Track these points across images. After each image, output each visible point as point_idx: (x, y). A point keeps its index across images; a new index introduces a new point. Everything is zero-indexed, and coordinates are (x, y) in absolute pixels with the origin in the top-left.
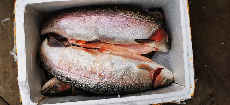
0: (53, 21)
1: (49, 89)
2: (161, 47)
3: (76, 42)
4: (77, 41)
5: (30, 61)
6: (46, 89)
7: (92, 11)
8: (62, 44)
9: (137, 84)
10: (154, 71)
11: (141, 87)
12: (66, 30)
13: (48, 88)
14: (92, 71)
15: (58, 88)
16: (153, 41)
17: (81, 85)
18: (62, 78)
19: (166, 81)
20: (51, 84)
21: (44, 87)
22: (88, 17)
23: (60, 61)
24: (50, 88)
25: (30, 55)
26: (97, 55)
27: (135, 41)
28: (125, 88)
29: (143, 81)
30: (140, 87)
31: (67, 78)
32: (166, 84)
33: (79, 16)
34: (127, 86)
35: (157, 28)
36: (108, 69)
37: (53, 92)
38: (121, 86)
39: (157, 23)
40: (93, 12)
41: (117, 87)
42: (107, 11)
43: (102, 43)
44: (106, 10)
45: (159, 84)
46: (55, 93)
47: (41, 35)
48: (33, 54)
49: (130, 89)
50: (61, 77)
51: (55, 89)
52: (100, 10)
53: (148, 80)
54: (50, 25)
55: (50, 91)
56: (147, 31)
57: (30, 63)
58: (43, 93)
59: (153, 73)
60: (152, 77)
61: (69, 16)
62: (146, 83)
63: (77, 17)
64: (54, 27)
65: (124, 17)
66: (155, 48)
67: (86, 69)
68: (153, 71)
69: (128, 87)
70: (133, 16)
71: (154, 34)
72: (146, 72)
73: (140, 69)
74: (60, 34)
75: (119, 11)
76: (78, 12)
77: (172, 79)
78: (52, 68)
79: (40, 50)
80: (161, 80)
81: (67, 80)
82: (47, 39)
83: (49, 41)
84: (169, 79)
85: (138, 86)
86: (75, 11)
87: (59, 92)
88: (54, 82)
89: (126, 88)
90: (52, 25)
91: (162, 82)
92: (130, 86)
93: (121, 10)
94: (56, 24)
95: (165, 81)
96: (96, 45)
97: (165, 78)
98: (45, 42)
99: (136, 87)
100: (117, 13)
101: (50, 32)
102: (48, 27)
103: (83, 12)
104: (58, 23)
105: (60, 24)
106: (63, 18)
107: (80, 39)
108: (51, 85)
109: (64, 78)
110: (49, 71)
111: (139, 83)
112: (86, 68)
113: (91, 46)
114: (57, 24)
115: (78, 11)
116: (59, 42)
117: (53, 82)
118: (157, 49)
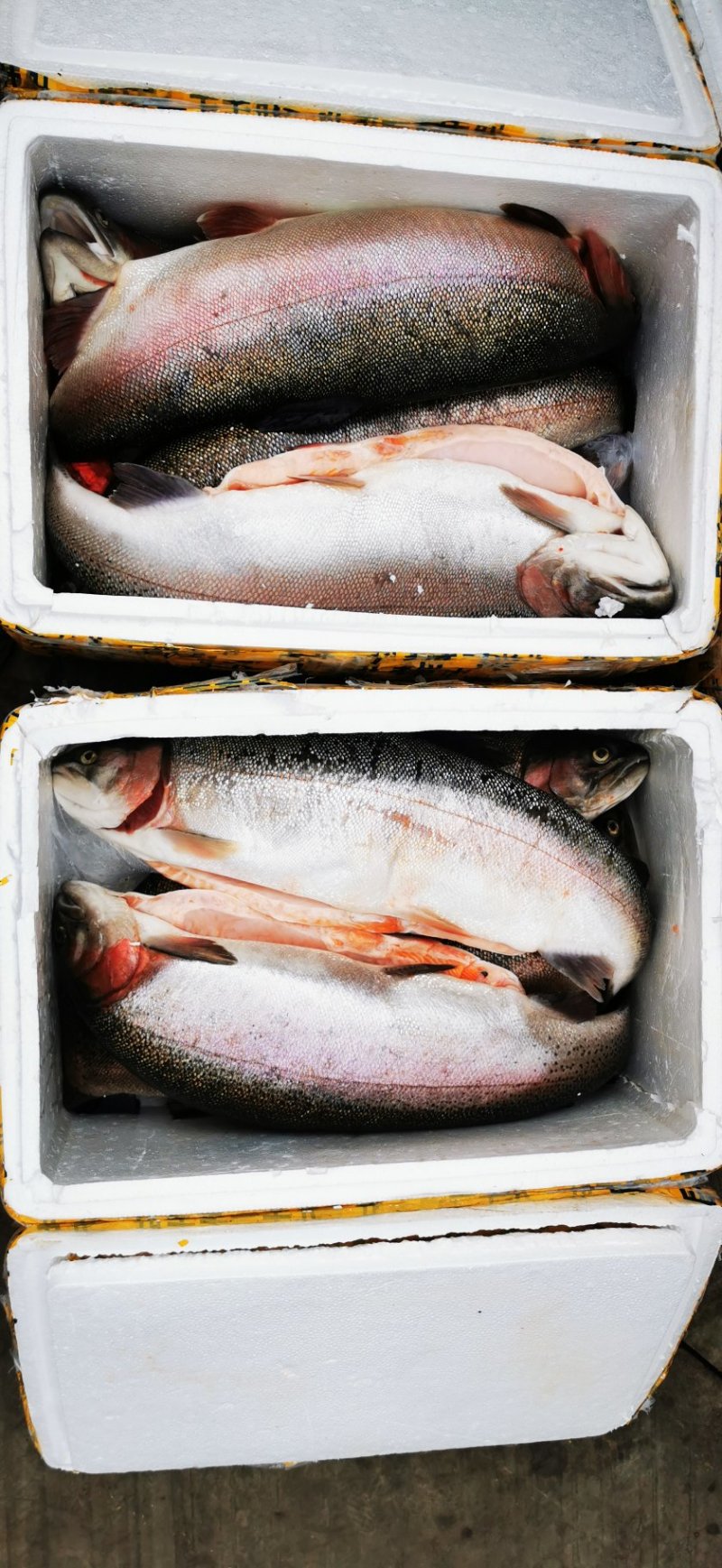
0: (574, 1069)
1: (616, 775)
2: (116, 910)
3: (485, 974)
4: (481, 977)
5: (686, 904)
6: (629, 773)
7: (410, 1109)
8: (554, 965)
9: (243, 771)
10: (153, 821)
11: (221, 752)
12: (527, 1030)
13: (619, 777)
14: (438, 840)
15: (581, 776)
16: (152, 948)
17: (484, 782)
18: (564, 819)
19: (101, 769)
20: (608, 793)
21: (637, 782)
22: (431, 1085)
23: (567, 893)
24: (612, 776)
25: (685, 926)
26: (411, 907)
27: (235, 955)
28: (297, 756)
29: (214, 779)
30: (229, 756)
31: (544, 819)
32: (98, 754)
33: (469, 1087)
34: (290, 767)
35: (125, 1004)
36: (370, 846)
37: (604, 759)
38: (316, 769)
39: (119, 1025)
40: (404, 1104)
41: (335, 766)
42: (343, 1105)
43: (375, 961)
44: (349, 1107)
45: (137, 762)
46: (594, 754)
47: (626, 1011)
48: (675, 928)
49: (274, 750)
50: (565, 825)
51: (594, 769)
52: (374, 1108)
53: (190, 783)
54: (589, 1053)
55: (614, 764)
56: (175, 996)
57: (687, 894)
58: (645, 758)
59: (164, 814)
60: (165, 797)
61: (510, 1090)
62: (199, 770)
63: (477, 1086)
64: (574, 1045)
65: (273, 1069)
66: (139, 910)
67: (465, 854)
68: (165, 824)
69: (286, 761)
70: (232, 1073)
71: (143, 975)
72: (195, 820)
73: (225, 837)
74: (550, 1012)
75: (290, 1098)
76: (471, 1104)
77: (67, 773)
78: (602, 866)
79: (643, 944)
80: (126, 779)
81: (544, 811)
82: (612, 987)
83: (607, 982)
84: (83, 780)
85: (236, 759)
86: (482, 1108)
87: (578, 757)
88: (597, 801)
89: (293, 756)
90: (581, 1051)
91: (120, 771)
92: (276, 765)
93: (282, 1102)
94: (565, 1057)
95: (107, 773)
96: (402, 953)
97: (109, 787)
98: (620, 977)
99: (246, 755)
100: (301, 1092)
101: (588, 1023)
102: (596, 1043)
103: (449, 1106)
104: (558, 1059)
105: (550, 1058)
106: (535, 1080)
107: (469, 987)
108: (611, 789)
109: (554, 822)
110: (611, 855)
111: (232, 773)
112: (463, 856)
113: (423, 952)
114: (562, 1058)
115: (468, 1109)
116: (565, 974)
117: (601, 803)
118: (130, 902)
